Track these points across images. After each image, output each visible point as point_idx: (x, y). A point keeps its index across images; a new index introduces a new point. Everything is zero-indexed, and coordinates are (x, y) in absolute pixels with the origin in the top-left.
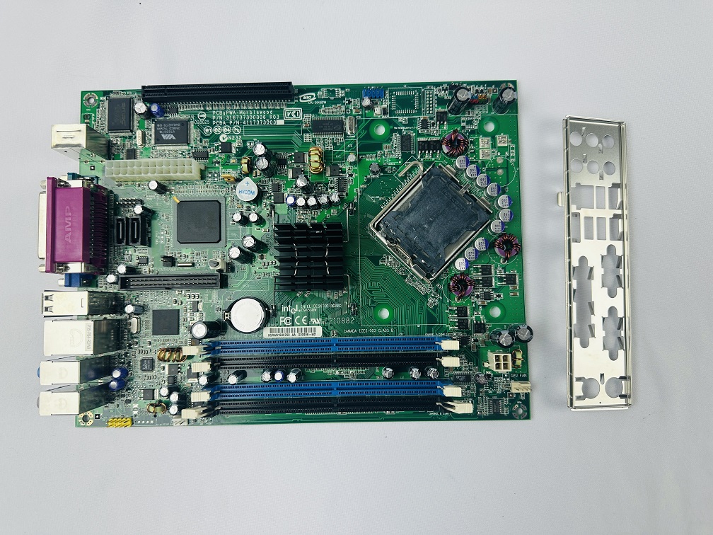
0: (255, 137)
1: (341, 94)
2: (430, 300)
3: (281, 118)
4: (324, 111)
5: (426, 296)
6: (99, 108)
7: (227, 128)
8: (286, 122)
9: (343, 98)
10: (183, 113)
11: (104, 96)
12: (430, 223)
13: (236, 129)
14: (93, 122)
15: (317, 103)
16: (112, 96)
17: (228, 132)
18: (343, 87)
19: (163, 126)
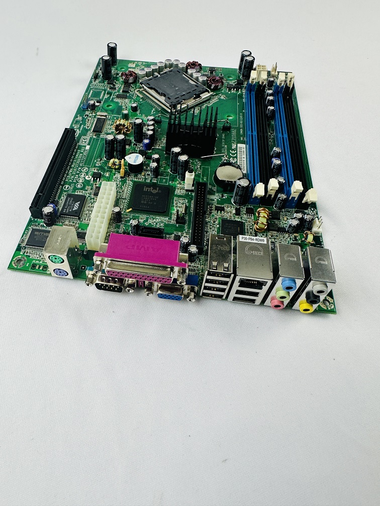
0: (94, 160)
1: (80, 118)
2: (222, 98)
3: (85, 147)
4: (88, 127)
5: (219, 99)
6: (29, 256)
7: (81, 174)
8: (89, 144)
9: (83, 118)
10: (59, 198)
11: (20, 250)
12: (175, 87)
13: (84, 170)
14: (41, 262)
15: (81, 129)
16: (23, 245)
17: (85, 175)
18: (76, 117)
19: (66, 209)
